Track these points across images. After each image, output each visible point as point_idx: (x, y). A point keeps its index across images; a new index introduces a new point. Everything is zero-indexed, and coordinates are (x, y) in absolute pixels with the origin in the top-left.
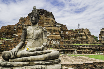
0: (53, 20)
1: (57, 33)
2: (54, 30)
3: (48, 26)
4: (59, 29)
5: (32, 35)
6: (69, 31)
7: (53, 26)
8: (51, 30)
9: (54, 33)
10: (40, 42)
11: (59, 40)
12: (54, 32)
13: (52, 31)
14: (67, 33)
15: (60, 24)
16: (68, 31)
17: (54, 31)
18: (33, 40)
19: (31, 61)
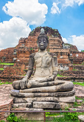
0: (60, 40)
1: (65, 57)
3: (54, 48)
4: (68, 51)
5: (41, 63)
6: (80, 53)
7: (59, 47)
9: (62, 57)
11: (68, 65)
12: (61, 55)
13: (59, 54)
14: (77, 55)
15: (69, 44)
16: (78, 52)
17: (62, 54)
18: (43, 69)
19: (42, 92)
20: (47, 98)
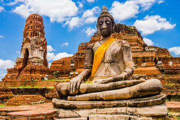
0: (140, 39)
1: (150, 64)
2: (144, 58)
4: (154, 55)
6: (176, 59)
7: (140, 50)
8: (137, 58)
9: (145, 64)
10: (119, 68)
11: (155, 76)
12: (144, 62)
13: (139, 60)
14: (171, 63)
15: (155, 47)
16: (172, 59)
17: (144, 60)
19: (106, 100)
20: (115, 109)
